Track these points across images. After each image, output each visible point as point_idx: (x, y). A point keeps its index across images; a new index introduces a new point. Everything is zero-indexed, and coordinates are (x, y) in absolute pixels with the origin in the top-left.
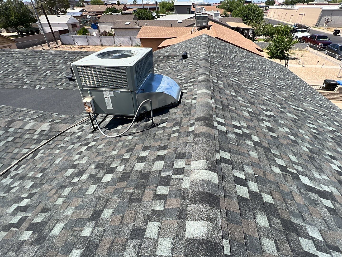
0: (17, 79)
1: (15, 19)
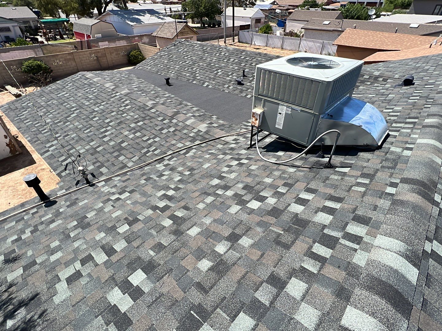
0: (191, 73)
1: (204, 10)
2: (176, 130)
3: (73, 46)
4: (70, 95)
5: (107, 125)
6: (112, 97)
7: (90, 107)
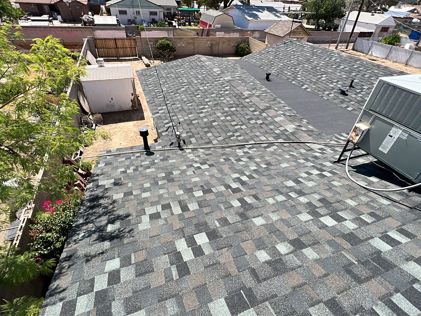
2: (263, 123)
3: (196, 33)
4: (185, 72)
5: (205, 103)
6: (216, 81)
7: (196, 86)
